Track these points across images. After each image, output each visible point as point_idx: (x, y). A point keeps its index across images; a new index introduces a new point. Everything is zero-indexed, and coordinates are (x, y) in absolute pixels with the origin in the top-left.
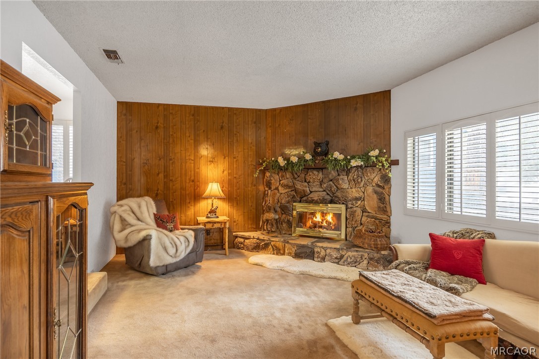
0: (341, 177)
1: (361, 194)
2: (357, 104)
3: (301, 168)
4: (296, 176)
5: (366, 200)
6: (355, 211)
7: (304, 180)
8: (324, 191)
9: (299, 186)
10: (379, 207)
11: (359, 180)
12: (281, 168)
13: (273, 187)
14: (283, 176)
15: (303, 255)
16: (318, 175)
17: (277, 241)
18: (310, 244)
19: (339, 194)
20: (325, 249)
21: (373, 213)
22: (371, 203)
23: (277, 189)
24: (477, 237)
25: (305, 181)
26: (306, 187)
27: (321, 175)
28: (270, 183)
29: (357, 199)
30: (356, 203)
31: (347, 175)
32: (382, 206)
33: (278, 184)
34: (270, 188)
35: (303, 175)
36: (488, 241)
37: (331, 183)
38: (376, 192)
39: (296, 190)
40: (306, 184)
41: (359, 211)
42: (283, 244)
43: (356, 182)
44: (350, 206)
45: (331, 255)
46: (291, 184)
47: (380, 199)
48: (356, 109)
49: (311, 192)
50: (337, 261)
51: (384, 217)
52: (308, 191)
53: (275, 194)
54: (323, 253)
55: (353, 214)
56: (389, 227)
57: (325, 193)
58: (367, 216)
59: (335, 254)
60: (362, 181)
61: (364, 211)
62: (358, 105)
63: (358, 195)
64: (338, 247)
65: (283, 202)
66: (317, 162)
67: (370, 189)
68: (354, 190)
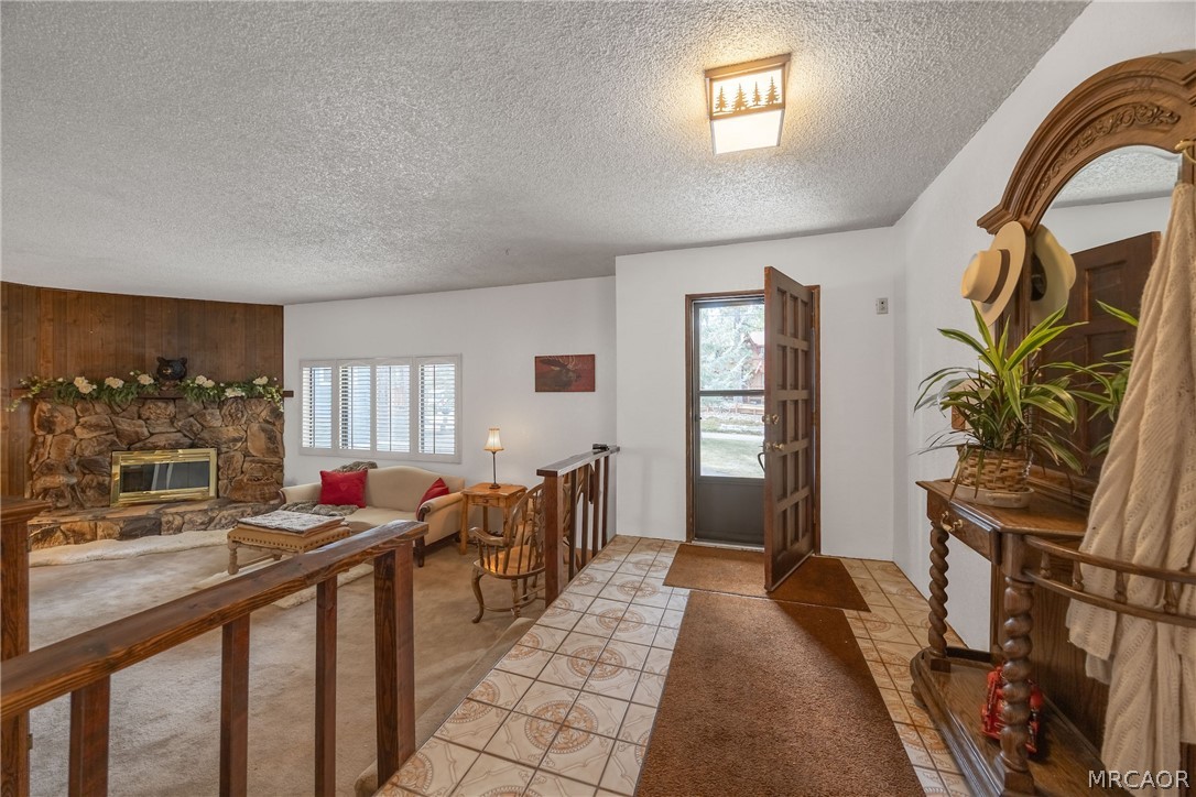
0: (210, 411)
1: (243, 433)
2: (235, 313)
3: (130, 397)
4: (118, 410)
5: (249, 440)
6: (233, 457)
7: (136, 416)
8: (179, 431)
9: (125, 425)
10: (269, 448)
11: (239, 415)
12: (82, 397)
13: (60, 430)
14: (85, 410)
15: (138, 532)
16: (166, 409)
17: (79, 521)
18: (151, 513)
19: (205, 435)
20: (182, 515)
21: (259, 456)
22: (257, 445)
23: (70, 432)
24: (361, 468)
25: (140, 418)
26: (141, 426)
27: (171, 409)
28: (51, 423)
29: (235, 440)
30: (235, 445)
31: (220, 408)
32: (272, 446)
33: (74, 423)
34: (50, 432)
35: (135, 409)
36: (371, 471)
37: (191, 419)
38: (263, 430)
39: (118, 434)
40: (141, 422)
41: (239, 456)
42: (92, 524)
43: (234, 418)
44: (224, 450)
45: (191, 522)
46: (106, 423)
47: (269, 439)
48: (233, 321)
49: (152, 434)
50: (203, 527)
51: (275, 460)
52: (147, 433)
53: (62, 442)
54: (178, 522)
55: (229, 460)
56: (282, 471)
57: (179, 434)
58: (252, 461)
59: (199, 519)
60: (243, 416)
61: (246, 454)
62: (237, 316)
63: (236, 435)
64: (206, 507)
65: (87, 453)
66: (164, 388)
67: (255, 427)
68: (230, 428)
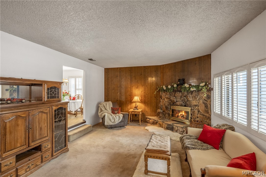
0: (189, 95)
1: (197, 103)
2: (196, 61)
3: (171, 91)
4: (171, 94)
5: (199, 106)
6: (195, 111)
7: (174, 96)
8: (182, 101)
9: (172, 98)
10: (205, 110)
11: (196, 97)
12: (164, 90)
13: (163, 98)
14: (166, 94)
15: (169, 128)
16: (179, 94)
17: (160, 121)
18: (172, 124)
19: (188, 103)
20: (177, 127)
21: (203, 113)
22: (202, 108)
23: (164, 99)
25: (175, 96)
26: (175, 99)
27: (180, 94)
28: (162, 97)
29: (196, 106)
30: (195, 107)
31: (192, 94)
32: (206, 109)
33: (164, 97)
34: (162, 99)
35: (174, 94)
37: (185, 98)
38: (204, 103)
39: (171, 100)
40: (175, 98)
41: (196, 111)
42: (162, 123)
43: (195, 98)
44: (192, 108)
45: (179, 130)
46: (169, 97)
47: (206, 106)
48: (195, 64)
49: (177, 101)
50: (182, 133)
51: (207, 115)
52: (175, 101)
53: (163, 101)
54: (176, 129)
55: (194, 112)
56: (210, 120)
57: (182, 102)
58: (200, 114)
59: (181, 130)
60: (197, 97)
61: (199, 111)
62: (197, 62)
63: (196, 104)
64: (182, 126)
65: (166, 105)
66: (178, 88)
67: (201, 101)
68: (194, 101)
